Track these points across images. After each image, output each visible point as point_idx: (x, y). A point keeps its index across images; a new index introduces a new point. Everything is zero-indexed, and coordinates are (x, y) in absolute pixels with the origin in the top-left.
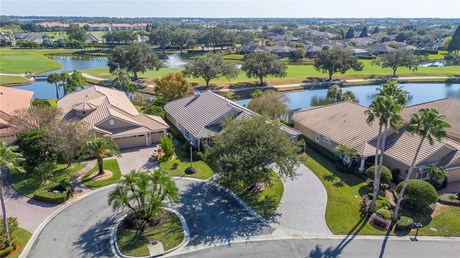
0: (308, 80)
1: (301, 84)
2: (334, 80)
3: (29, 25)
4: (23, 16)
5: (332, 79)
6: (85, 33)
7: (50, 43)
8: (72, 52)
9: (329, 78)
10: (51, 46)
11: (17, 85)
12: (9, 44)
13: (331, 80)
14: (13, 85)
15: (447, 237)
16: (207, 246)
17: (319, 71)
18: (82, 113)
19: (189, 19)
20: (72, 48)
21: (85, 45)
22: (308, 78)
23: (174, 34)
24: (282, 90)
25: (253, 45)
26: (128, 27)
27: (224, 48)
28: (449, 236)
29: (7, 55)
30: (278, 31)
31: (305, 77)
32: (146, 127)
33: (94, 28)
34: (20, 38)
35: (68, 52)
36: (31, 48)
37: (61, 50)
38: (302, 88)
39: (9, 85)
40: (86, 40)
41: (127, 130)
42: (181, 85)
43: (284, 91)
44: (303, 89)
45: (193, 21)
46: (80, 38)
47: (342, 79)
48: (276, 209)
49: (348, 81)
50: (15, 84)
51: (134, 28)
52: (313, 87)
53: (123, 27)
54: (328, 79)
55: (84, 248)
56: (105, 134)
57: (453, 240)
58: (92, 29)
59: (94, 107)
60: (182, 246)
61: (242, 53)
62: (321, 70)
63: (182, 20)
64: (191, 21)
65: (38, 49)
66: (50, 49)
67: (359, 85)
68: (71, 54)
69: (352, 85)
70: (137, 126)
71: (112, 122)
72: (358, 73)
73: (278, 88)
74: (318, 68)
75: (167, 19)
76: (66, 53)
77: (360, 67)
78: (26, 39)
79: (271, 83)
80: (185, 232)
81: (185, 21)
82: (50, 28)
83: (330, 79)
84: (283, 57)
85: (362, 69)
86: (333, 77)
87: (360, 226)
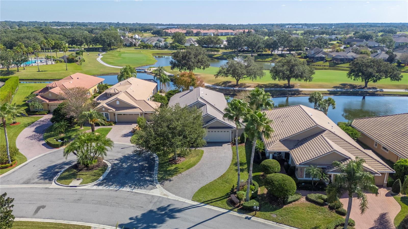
0: (341, 86)
1: (329, 89)
2: (370, 88)
3: (158, 31)
4: (165, 24)
5: (368, 86)
6: (185, 38)
7: (159, 46)
8: (172, 52)
9: (364, 86)
10: (160, 47)
11: (116, 74)
12: (135, 45)
13: (365, 88)
14: (113, 74)
15: (278, 224)
16: (104, 188)
17: (350, 78)
18: (109, 95)
19: (293, 25)
20: (174, 49)
21: (183, 47)
22: (342, 85)
23: (246, 40)
24: (306, 93)
25: (317, 51)
26: (231, 33)
27: (292, 52)
28: (280, 223)
29: (127, 53)
30: (366, 37)
31: (338, 83)
32: (140, 109)
33: (204, 33)
34: (144, 41)
35: (169, 53)
36: (147, 49)
37: (166, 51)
38: (328, 92)
39: (111, 74)
40: (184, 43)
41: (126, 109)
42: (190, 82)
43: (307, 94)
44: (328, 94)
45: (296, 27)
46: (181, 42)
47: (378, 87)
48: (172, 177)
49: (385, 90)
50: (115, 73)
51: (236, 33)
52: (340, 93)
53: (226, 33)
54: (362, 87)
55: (43, 173)
56: (110, 110)
57: (281, 227)
58: (202, 35)
59: (117, 92)
60: (91, 185)
61: (305, 57)
62: (353, 77)
63: (286, 26)
64: (294, 27)
65: (151, 49)
66: (159, 49)
67: (396, 95)
68: (170, 54)
69: (386, 95)
70: (135, 108)
71: (118, 103)
72: (396, 83)
73: (302, 91)
74: (350, 76)
75: (272, 25)
76: (168, 53)
77: (398, 77)
78: (147, 42)
79: (300, 86)
80: (102, 177)
81: (288, 27)
82: (173, 33)
83: (366, 86)
84: (344, 63)
85: (400, 80)
86: (369, 85)
87: (218, 199)
